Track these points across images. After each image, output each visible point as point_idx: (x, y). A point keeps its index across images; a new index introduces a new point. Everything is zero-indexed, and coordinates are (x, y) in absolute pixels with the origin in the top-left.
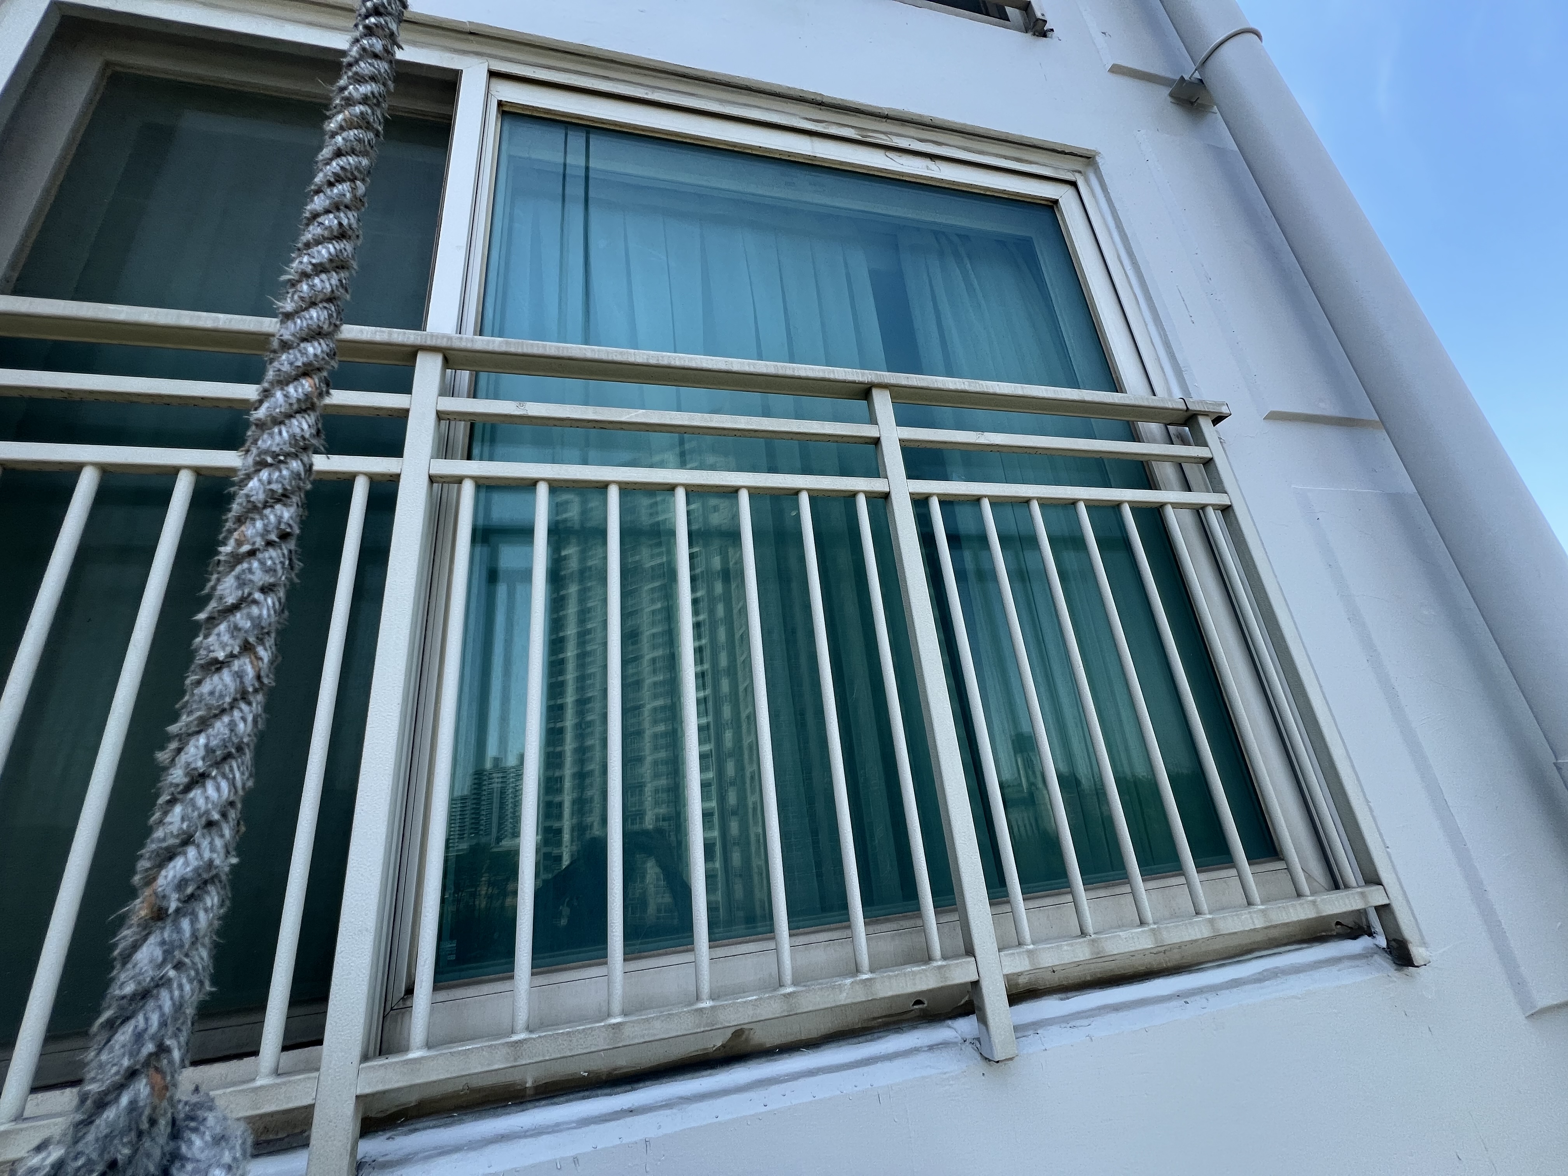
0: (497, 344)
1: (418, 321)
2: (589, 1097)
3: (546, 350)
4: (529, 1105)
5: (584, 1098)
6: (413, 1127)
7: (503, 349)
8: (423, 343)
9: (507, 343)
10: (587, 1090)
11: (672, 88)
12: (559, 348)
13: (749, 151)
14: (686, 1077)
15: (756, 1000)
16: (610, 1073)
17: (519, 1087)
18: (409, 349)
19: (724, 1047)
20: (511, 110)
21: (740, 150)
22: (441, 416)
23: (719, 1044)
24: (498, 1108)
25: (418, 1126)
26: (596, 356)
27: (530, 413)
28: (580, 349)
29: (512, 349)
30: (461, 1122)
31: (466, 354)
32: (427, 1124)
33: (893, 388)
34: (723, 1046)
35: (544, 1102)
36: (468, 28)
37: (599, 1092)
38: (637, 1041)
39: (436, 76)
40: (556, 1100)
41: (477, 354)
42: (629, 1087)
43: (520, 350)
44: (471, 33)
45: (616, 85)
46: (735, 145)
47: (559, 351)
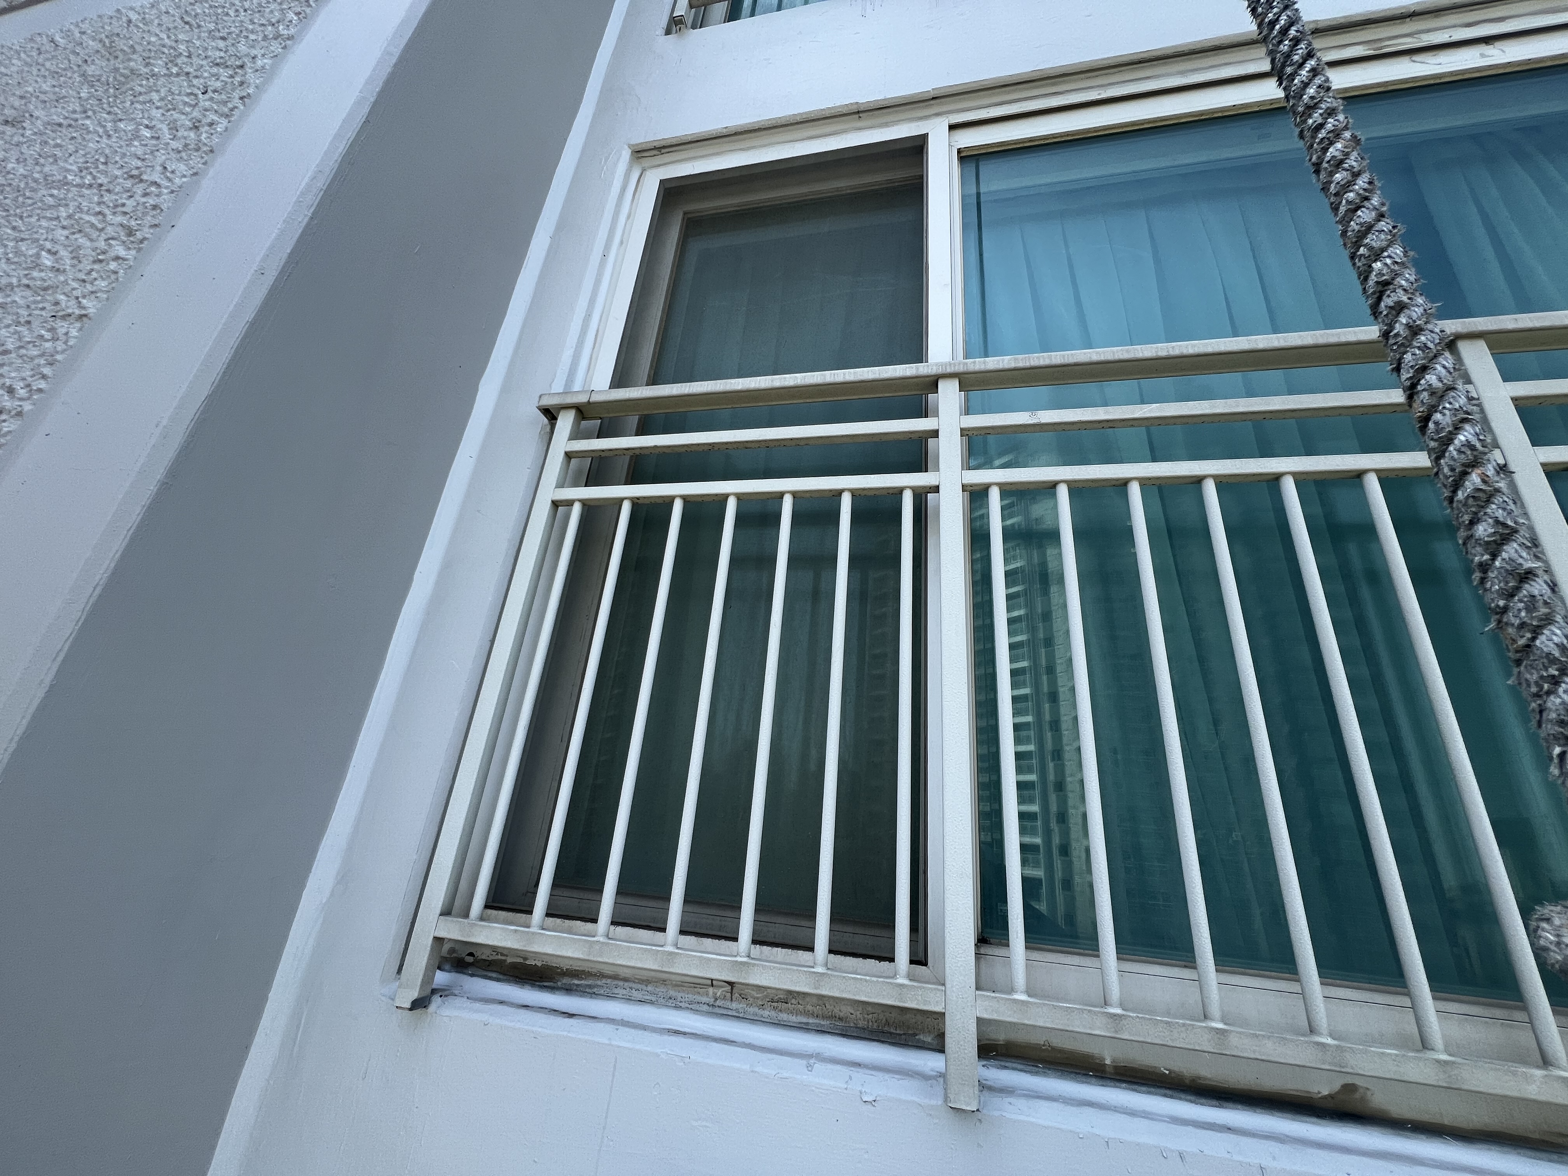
0: (1006, 361)
1: (918, 354)
2: (1171, 1097)
3: (1051, 360)
4: (1108, 1082)
5: (1165, 1096)
6: (1003, 1063)
7: (1013, 365)
8: (944, 372)
9: (1016, 359)
10: (1169, 1088)
11: (1127, 79)
12: (1064, 356)
13: (1220, 115)
14: (1285, 1115)
15: (1397, 1055)
16: (1194, 1080)
17: (1098, 1061)
18: (932, 378)
19: (1333, 1098)
20: (969, 153)
21: (1207, 117)
22: (964, 432)
23: (1325, 1092)
24: (1079, 1074)
25: (1007, 1064)
26: (1102, 358)
27: (1043, 421)
28: (1085, 354)
29: (1021, 364)
30: (1045, 1075)
31: (978, 375)
32: (1015, 1065)
33: (1488, 336)
34: (1331, 1096)
35: (1124, 1085)
36: (932, 95)
37: (1183, 1096)
38: (1245, 1055)
39: (909, 145)
40: (1136, 1087)
41: (988, 374)
42: (1214, 1102)
43: (1028, 364)
44: (934, 98)
45: (1066, 97)
46: (1202, 113)
47: (1064, 359)
